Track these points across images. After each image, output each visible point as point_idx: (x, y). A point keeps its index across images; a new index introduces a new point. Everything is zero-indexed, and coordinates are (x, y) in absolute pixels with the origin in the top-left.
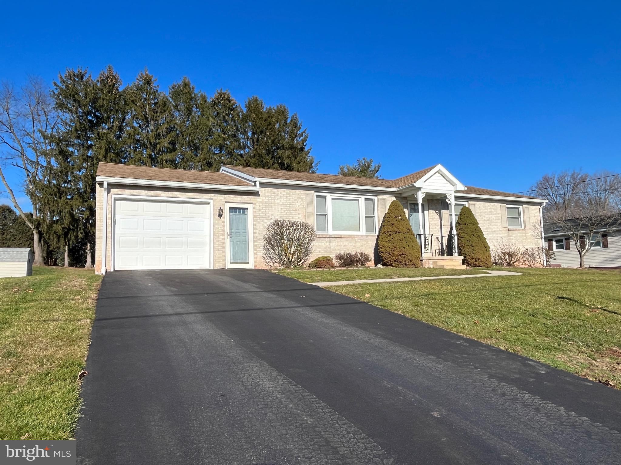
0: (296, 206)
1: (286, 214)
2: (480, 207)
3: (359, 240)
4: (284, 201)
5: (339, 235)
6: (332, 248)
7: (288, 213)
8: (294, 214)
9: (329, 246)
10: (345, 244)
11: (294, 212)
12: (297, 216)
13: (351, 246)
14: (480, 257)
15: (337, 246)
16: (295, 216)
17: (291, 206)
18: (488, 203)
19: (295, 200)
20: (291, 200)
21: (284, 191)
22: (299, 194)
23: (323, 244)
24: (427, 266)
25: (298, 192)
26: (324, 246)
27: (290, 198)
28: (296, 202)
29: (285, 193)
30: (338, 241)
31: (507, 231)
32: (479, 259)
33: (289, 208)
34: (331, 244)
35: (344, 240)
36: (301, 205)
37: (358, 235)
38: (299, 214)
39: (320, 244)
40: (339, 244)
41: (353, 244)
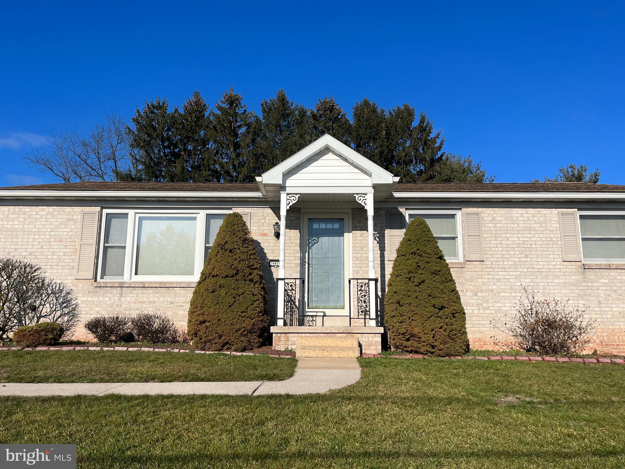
0: (61, 234)
1: (42, 248)
2: (494, 219)
3: (184, 292)
4: (40, 226)
5: (140, 283)
6: (124, 306)
7: (44, 247)
8: (55, 247)
9: (117, 302)
10: (151, 299)
11: (56, 243)
12: (61, 250)
13: (164, 302)
14: (416, 330)
15: (135, 302)
16: (58, 250)
17: (52, 233)
18: (520, 211)
19: (61, 224)
20: (54, 223)
21: (43, 210)
22: (69, 212)
23: (107, 299)
24: (282, 348)
25: (68, 209)
26: (109, 302)
27: (52, 220)
28: (63, 226)
29: (44, 213)
30: (137, 294)
31: (581, 270)
32: (412, 335)
33: (48, 237)
34: (123, 299)
35: (150, 291)
36: (72, 231)
37: (181, 283)
38: (66, 247)
39: (101, 299)
40: (140, 299)
41: (169, 299)
